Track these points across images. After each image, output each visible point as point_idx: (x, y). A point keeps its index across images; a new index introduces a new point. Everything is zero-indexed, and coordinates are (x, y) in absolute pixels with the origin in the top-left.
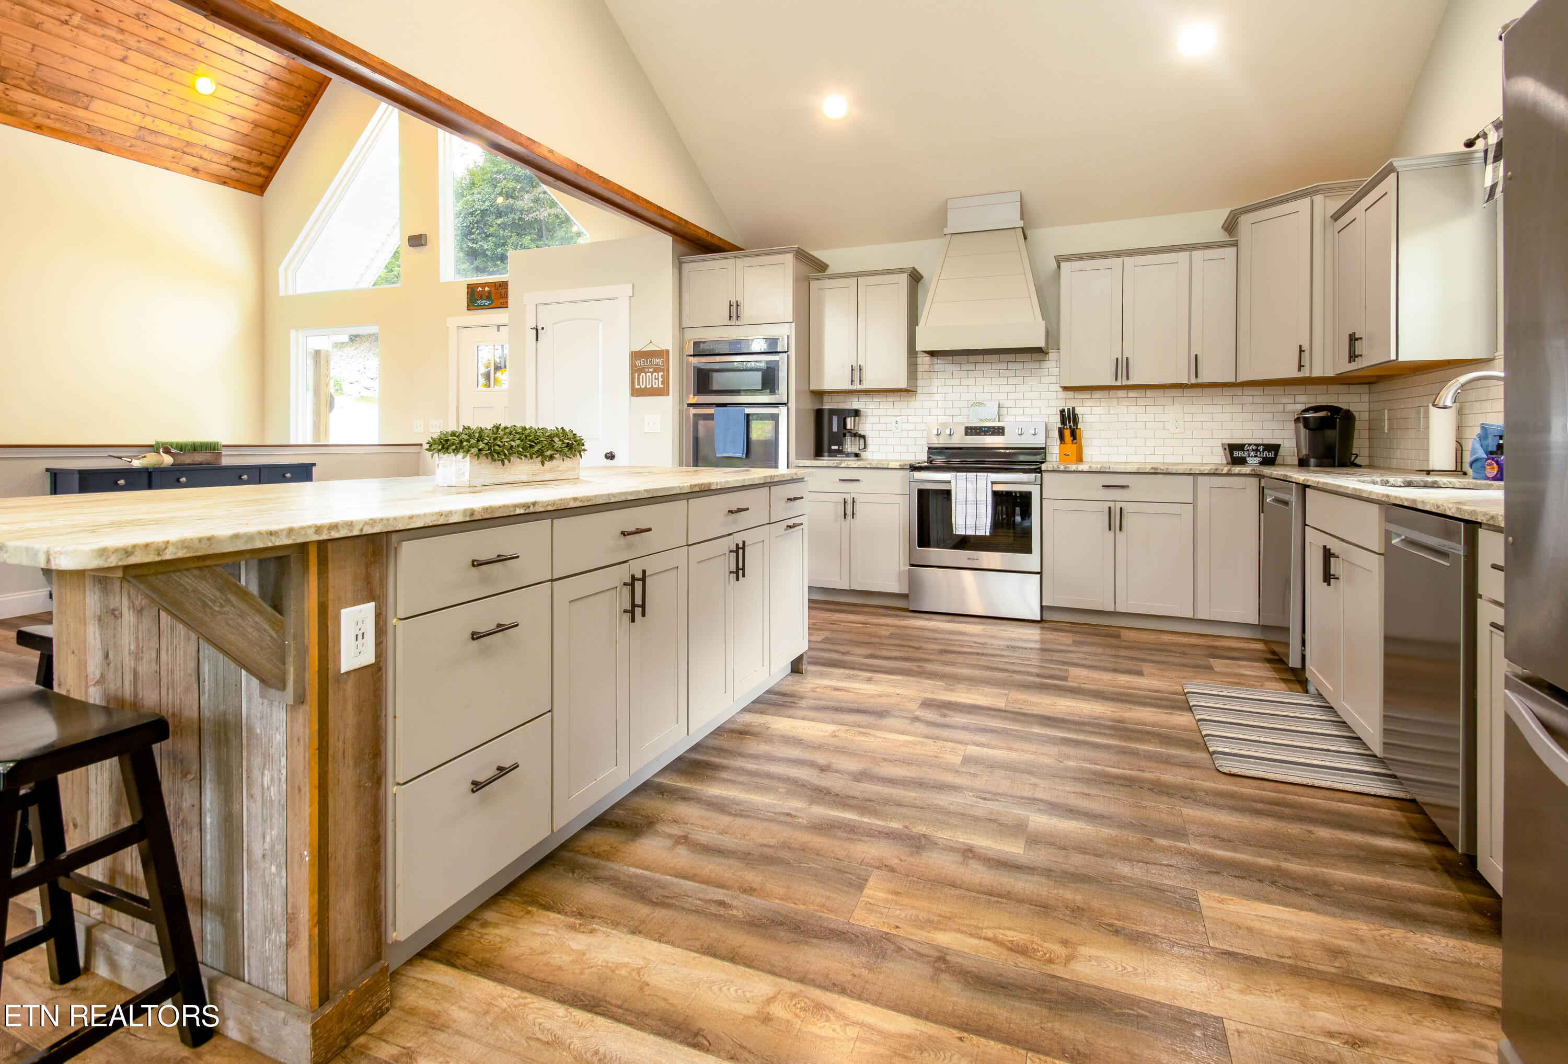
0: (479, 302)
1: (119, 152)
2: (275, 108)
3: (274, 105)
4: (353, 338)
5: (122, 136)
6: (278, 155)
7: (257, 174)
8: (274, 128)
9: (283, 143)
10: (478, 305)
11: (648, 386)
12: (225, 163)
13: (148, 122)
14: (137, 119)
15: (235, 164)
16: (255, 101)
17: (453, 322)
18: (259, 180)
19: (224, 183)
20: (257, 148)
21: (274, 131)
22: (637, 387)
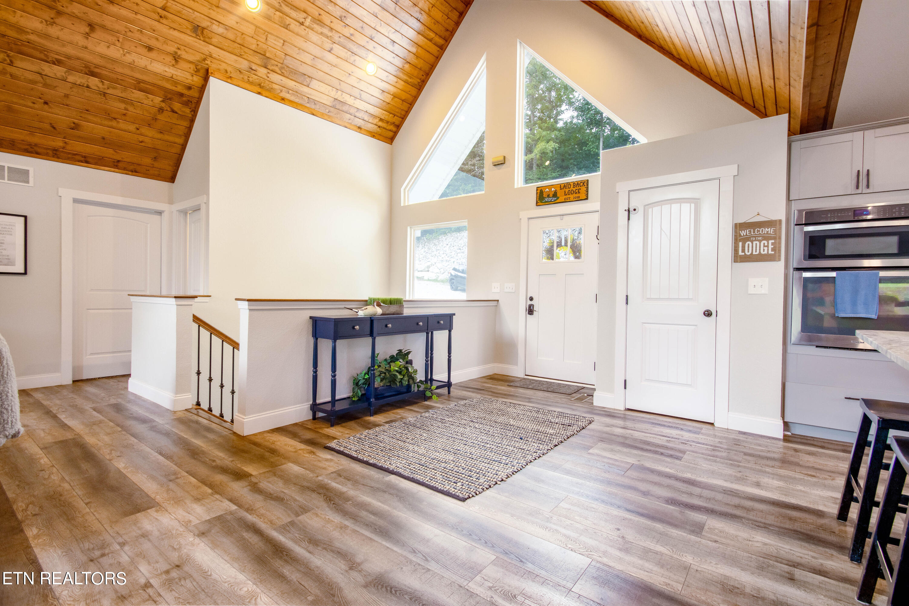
0: (546, 199)
1: (322, 116)
2: (406, 84)
3: (406, 82)
4: (424, 233)
5: (325, 105)
6: (402, 116)
7: (390, 131)
8: (403, 98)
9: (406, 109)
10: (546, 202)
11: (754, 253)
12: (375, 123)
13: (338, 95)
14: (333, 93)
15: (380, 124)
16: (395, 79)
17: (524, 215)
18: (391, 134)
19: (373, 136)
20: (393, 112)
21: (403, 101)
22: (741, 253)
